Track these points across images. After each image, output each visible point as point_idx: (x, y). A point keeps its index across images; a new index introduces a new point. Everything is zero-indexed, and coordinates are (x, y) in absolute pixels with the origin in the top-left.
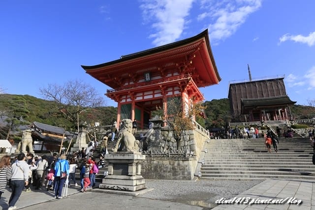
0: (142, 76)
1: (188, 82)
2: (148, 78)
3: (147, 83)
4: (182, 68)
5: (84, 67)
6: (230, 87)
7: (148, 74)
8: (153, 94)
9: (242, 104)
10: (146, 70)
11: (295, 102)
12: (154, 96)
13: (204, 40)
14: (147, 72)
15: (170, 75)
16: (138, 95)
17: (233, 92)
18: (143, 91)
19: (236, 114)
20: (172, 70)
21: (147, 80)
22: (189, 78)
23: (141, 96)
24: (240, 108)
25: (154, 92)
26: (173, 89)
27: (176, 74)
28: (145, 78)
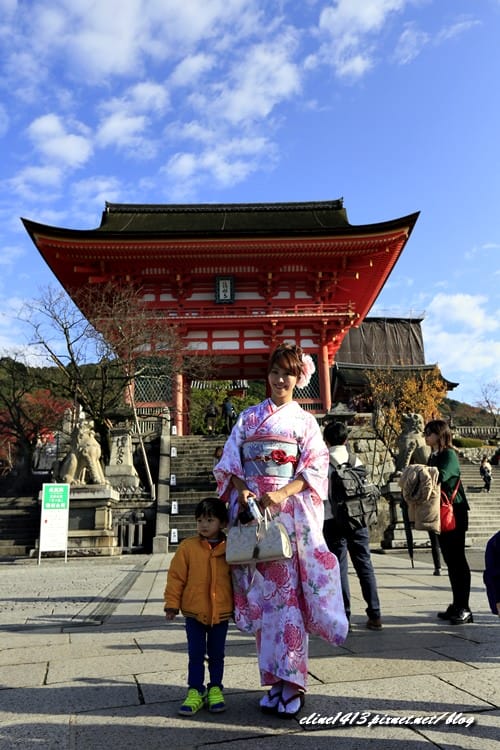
1: (347, 322)
2: (225, 292)
3: (217, 305)
4: (323, 283)
7: (228, 283)
8: (241, 340)
10: (223, 270)
12: (242, 345)
14: (225, 277)
15: (284, 295)
16: (192, 335)
18: (210, 328)
20: (292, 283)
21: (222, 297)
22: (350, 313)
23: (204, 340)
25: (242, 334)
26: (298, 333)
27: (300, 295)
28: (216, 291)
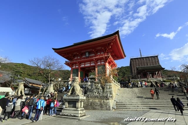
1: (109, 57)
2: (87, 55)
3: (87, 57)
4: (105, 50)
5: (54, 49)
6: (131, 60)
7: (88, 53)
8: (90, 64)
9: (137, 69)
10: (86, 51)
11: (165, 68)
13: (117, 36)
15: (99, 54)
16: (82, 64)
17: (132, 63)
18: (85, 62)
20: (100, 51)
22: (109, 55)
23: (84, 64)
24: (136, 72)
25: (90, 63)
26: (101, 61)
27: (102, 53)
28: (86, 55)
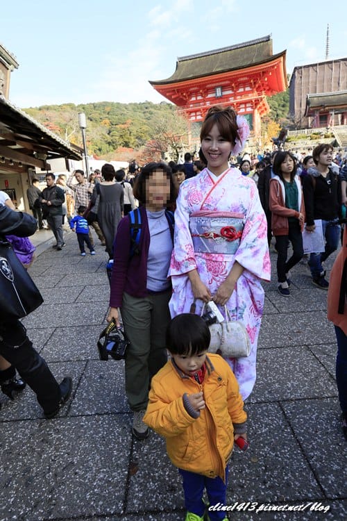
0: (213, 89)
1: (261, 100)
4: (255, 83)
5: (152, 83)
6: (294, 72)
7: (220, 89)
9: (308, 103)
10: (218, 84)
13: (282, 60)
14: (218, 87)
15: (241, 90)
17: (297, 81)
19: (297, 116)
20: (244, 85)
21: (218, 95)
22: (263, 96)
24: (304, 107)
26: (246, 106)
27: (248, 89)
28: (216, 93)
